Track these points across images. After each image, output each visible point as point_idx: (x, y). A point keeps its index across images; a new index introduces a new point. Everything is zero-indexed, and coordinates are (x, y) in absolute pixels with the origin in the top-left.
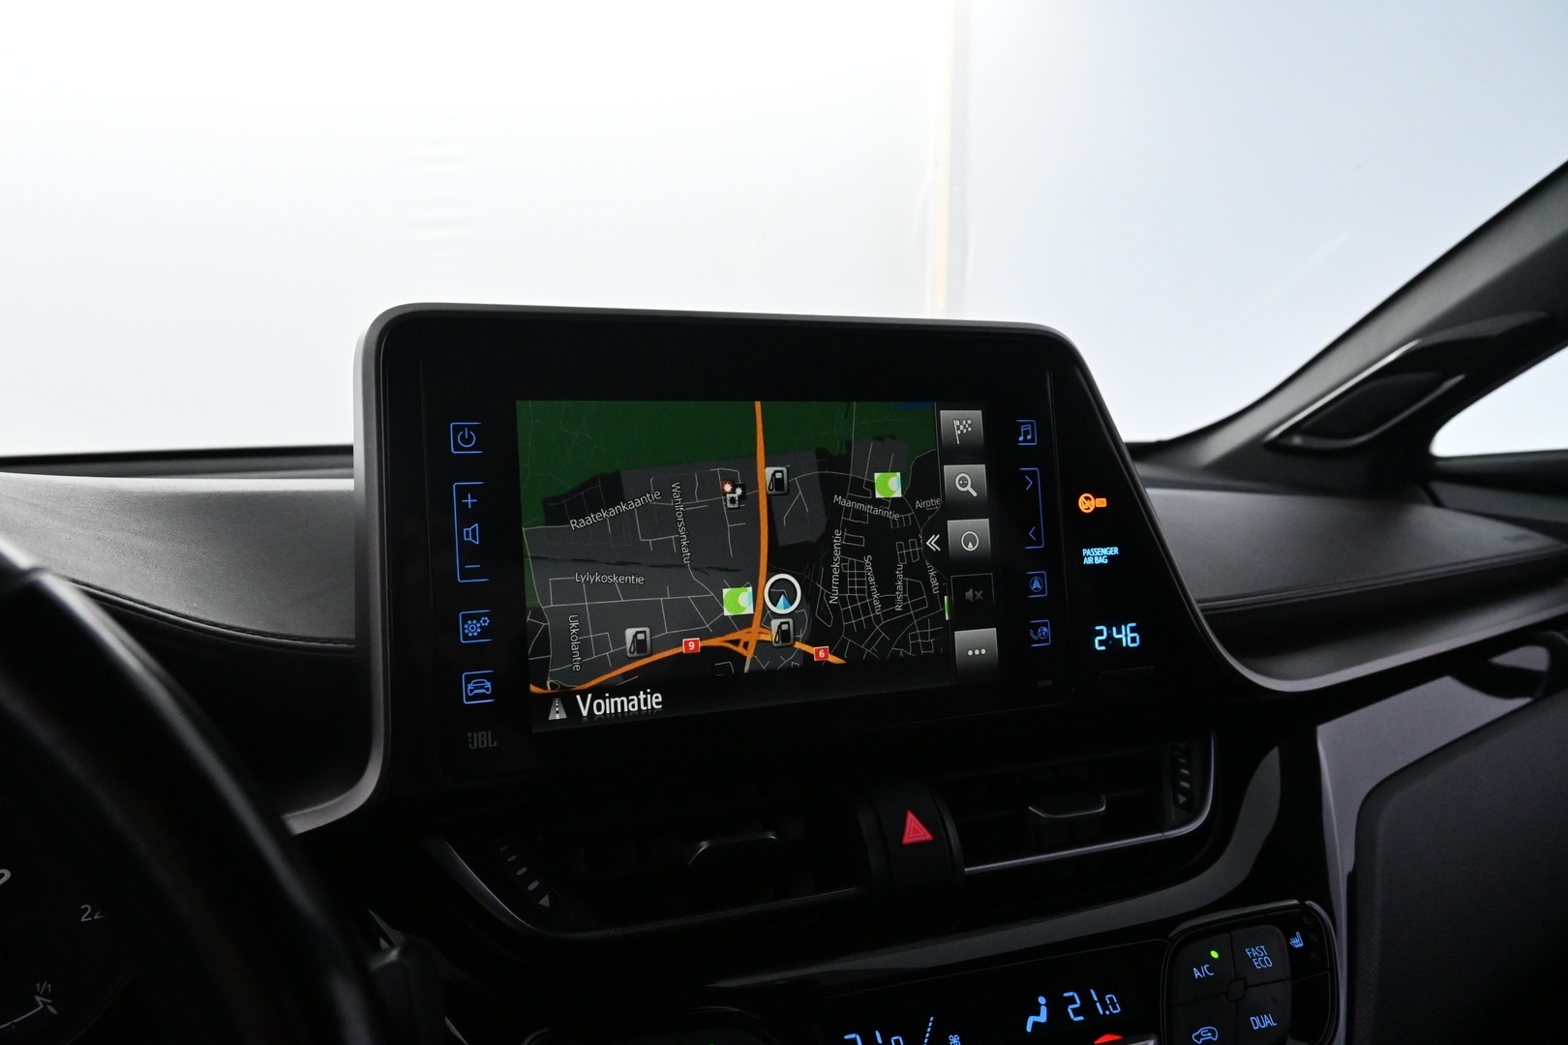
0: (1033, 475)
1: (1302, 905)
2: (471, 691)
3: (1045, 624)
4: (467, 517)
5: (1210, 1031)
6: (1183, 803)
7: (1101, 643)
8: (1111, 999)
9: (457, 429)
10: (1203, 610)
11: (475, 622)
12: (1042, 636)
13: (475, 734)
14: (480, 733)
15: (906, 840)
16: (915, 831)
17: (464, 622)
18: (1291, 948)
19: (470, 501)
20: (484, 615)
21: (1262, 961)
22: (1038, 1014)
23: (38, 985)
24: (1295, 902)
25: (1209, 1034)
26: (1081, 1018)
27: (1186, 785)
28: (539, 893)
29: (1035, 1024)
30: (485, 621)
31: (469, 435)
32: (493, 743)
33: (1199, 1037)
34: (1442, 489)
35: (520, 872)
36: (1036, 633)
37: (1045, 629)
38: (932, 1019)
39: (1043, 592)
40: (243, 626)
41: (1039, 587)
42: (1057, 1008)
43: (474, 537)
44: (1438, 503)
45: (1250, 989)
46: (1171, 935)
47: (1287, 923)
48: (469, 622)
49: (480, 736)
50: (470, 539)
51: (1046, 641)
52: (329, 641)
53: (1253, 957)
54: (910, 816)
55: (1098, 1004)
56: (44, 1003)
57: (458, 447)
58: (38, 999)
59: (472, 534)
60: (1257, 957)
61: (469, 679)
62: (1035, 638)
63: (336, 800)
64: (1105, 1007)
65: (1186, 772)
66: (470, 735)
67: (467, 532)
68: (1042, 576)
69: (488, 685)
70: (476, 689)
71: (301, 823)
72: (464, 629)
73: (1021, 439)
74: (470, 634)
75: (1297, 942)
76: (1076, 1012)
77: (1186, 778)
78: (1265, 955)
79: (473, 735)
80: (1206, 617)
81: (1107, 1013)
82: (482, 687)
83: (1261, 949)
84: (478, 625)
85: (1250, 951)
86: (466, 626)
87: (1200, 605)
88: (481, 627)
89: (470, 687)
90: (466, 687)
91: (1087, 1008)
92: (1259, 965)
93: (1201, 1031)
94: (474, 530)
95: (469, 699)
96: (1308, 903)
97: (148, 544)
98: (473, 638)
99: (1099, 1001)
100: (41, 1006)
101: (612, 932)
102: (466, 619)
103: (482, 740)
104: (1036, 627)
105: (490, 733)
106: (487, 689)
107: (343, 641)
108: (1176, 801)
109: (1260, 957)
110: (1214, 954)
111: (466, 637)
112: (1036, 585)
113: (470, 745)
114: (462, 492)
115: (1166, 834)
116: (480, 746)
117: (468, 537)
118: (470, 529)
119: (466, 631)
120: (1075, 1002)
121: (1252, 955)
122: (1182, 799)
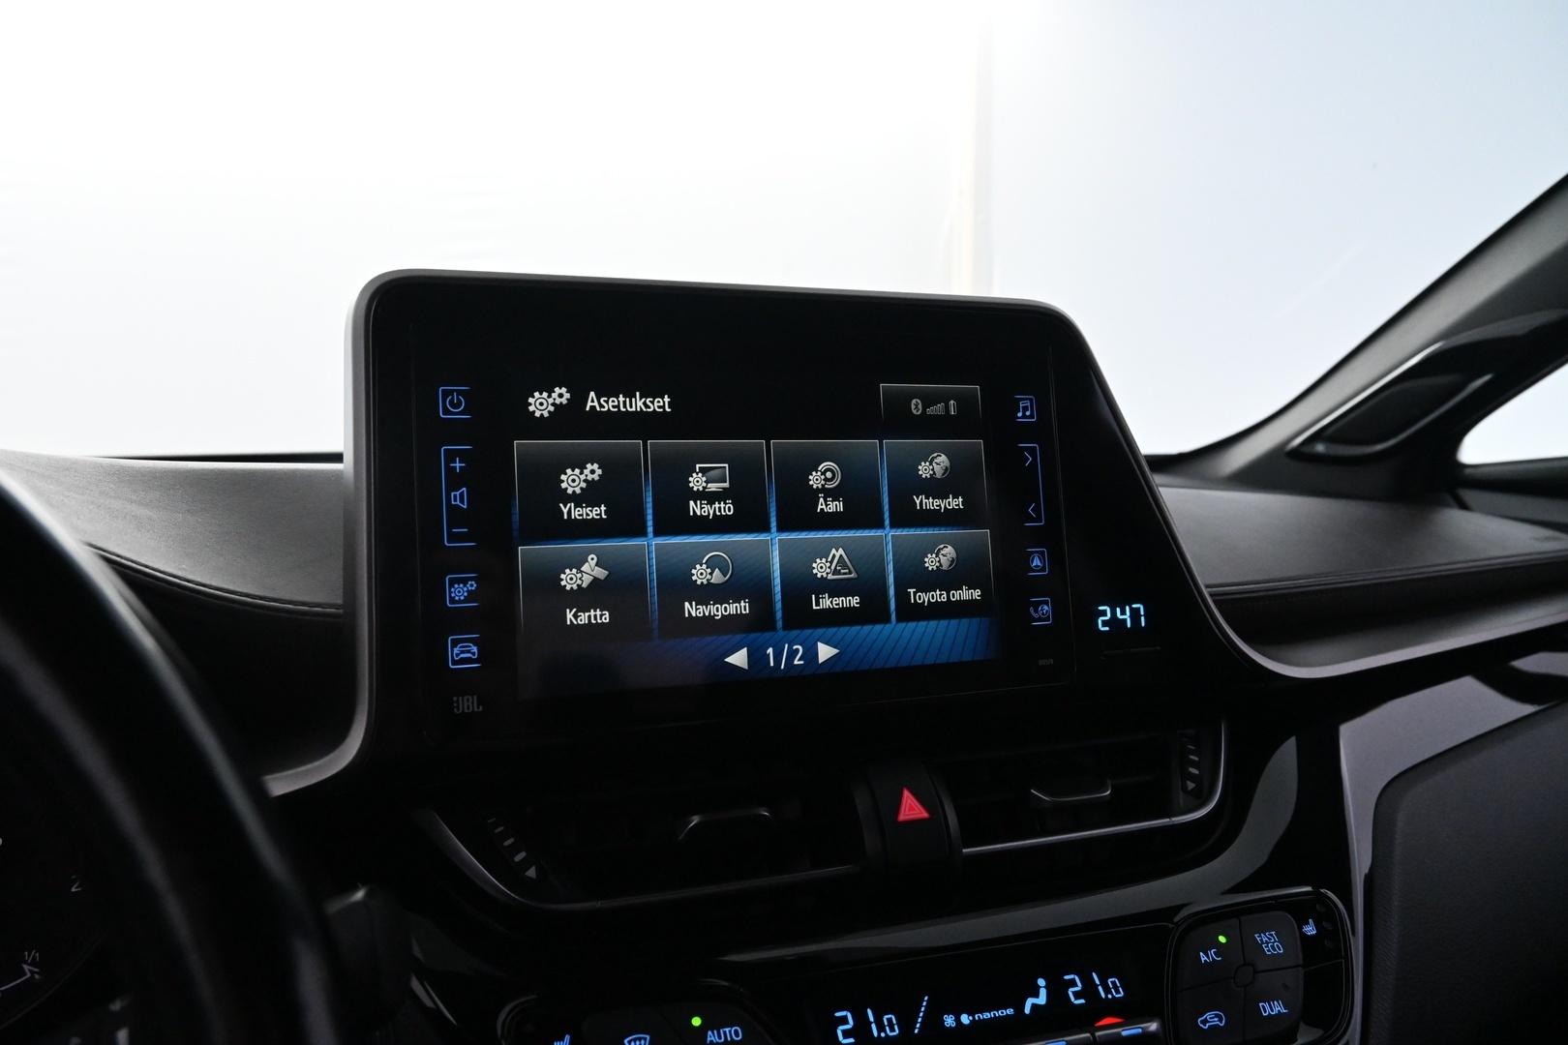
0: (1032, 451)
1: (1316, 893)
2: (457, 655)
3: (1046, 603)
4: (455, 480)
5: (1217, 1016)
6: (1193, 789)
7: (1105, 623)
8: (1113, 983)
9: (446, 394)
10: (1211, 595)
11: (461, 586)
12: (1043, 614)
13: (460, 699)
14: (465, 698)
15: (902, 817)
16: (911, 808)
17: (451, 586)
18: (1303, 935)
19: (458, 465)
20: (471, 579)
21: (1273, 947)
22: (1037, 996)
23: (27, 954)
24: (1309, 889)
25: (1216, 1019)
26: (1082, 1001)
27: (1195, 771)
28: (525, 864)
29: (1034, 1006)
30: (472, 585)
31: (458, 399)
32: (478, 708)
33: (1205, 1022)
34: (1468, 495)
35: (507, 843)
36: (1036, 611)
37: (1046, 607)
38: (926, 998)
39: (1043, 569)
40: (231, 588)
41: (1039, 564)
42: (1057, 990)
43: (462, 501)
44: (1463, 506)
45: (1260, 974)
46: (1176, 919)
47: (1300, 910)
48: (456, 586)
49: (465, 700)
50: (458, 503)
51: (1047, 619)
52: (318, 605)
53: (1263, 943)
54: (906, 793)
55: (1100, 988)
56: (31, 972)
57: (446, 411)
59: (460, 498)
60: (1267, 943)
61: (455, 643)
62: (1036, 615)
63: (318, 763)
64: (1107, 990)
65: (1195, 758)
66: (455, 699)
67: (455, 496)
68: (1042, 553)
69: (475, 649)
70: (463, 652)
71: (280, 785)
72: (450, 592)
73: (1020, 414)
74: (457, 598)
75: (1310, 929)
76: (1077, 995)
77: (1194, 764)
78: (1275, 941)
79: (458, 700)
80: (1214, 601)
81: (1110, 996)
82: (468, 652)
83: (1272, 935)
84: (465, 589)
85: (1260, 936)
86: (453, 590)
87: (1209, 590)
88: (468, 591)
89: (456, 650)
90: (452, 651)
91: (1089, 991)
92: (1269, 951)
93: (1208, 1015)
94: (462, 494)
95: (455, 662)
96: (1325, 889)
97: (134, 509)
98: (460, 602)
99: (1101, 985)
100: (29, 975)
101: (598, 904)
102: (453, 582)
103: (468, 704)
104: (1036, 605)
105: (475, 697)
106: (474, 654)
107: (331, 606)
108: (1184, 788)
109: (1270, 943)
110: (1222, 939)
111: (452, 600)
112: (1036, 562)
113: (455, 710)
114: (451, 456)
115: (1174, 819)
116: (466, 711)
117: (455, 500)
118: (458, 493)
119: (453, 595)
120: (1076, 985)
121: (1261, 940)
122: (1191, 785)
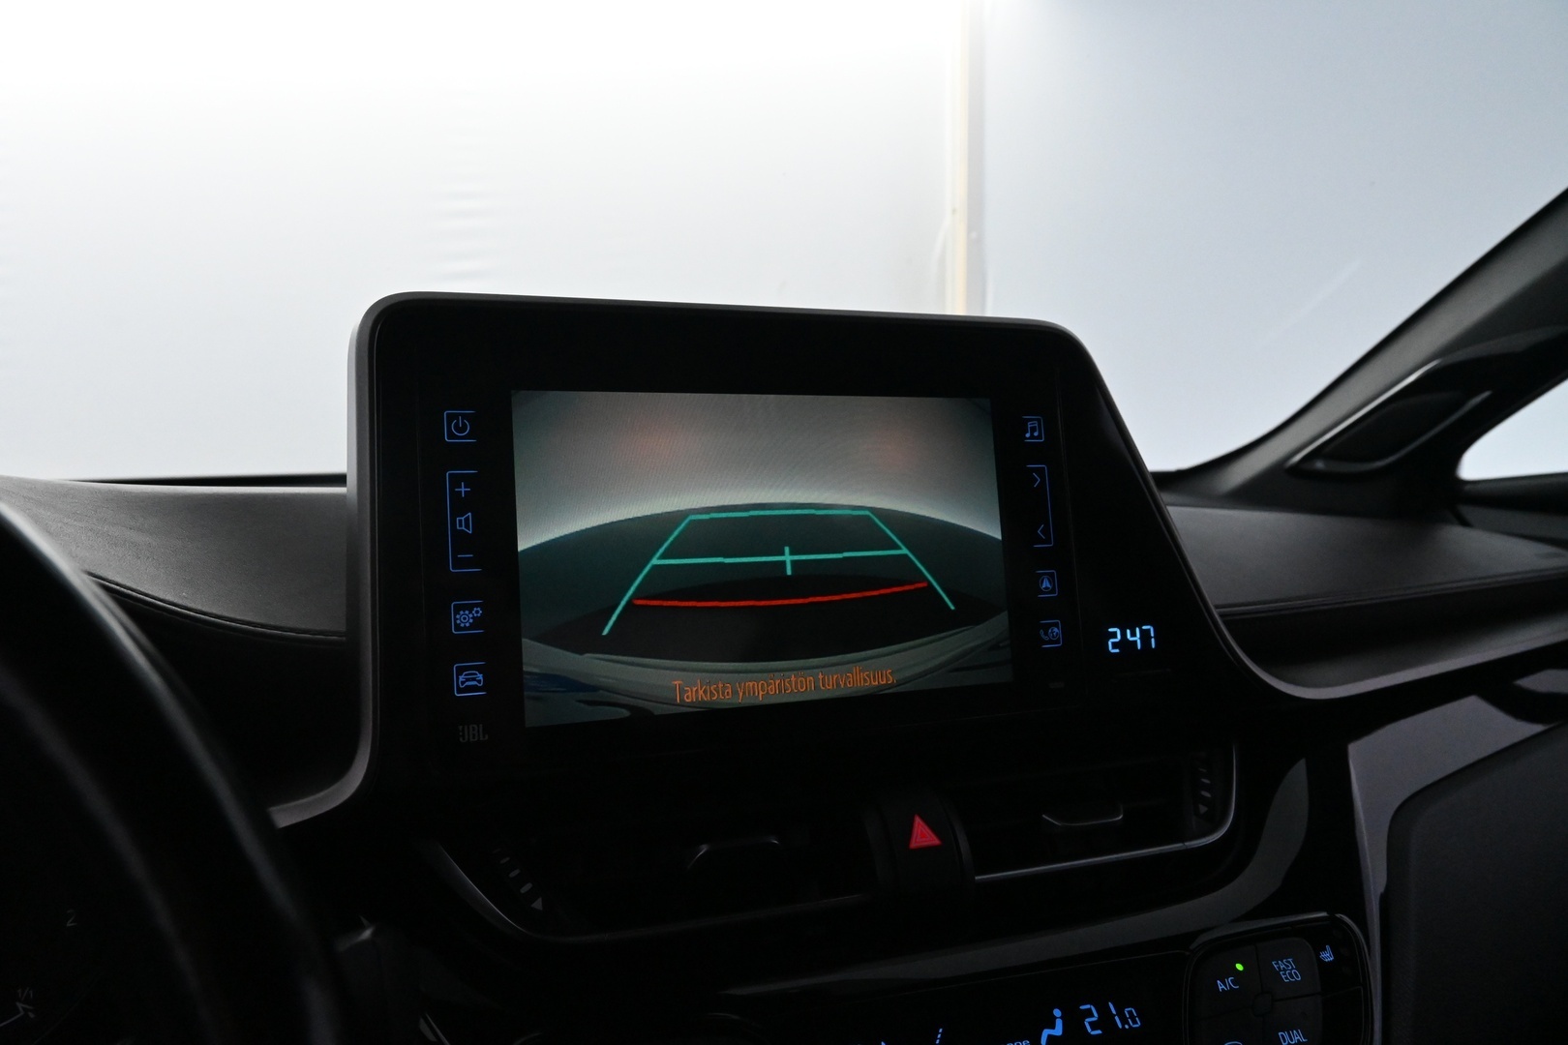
0: (1040, 471)
1: (1332, 918)
2: (463, 683)
3: (1056, 625)
4: (460, 505)
6: (1204, 813)
7: (1115, 645)
8: (1130, 1013)
9: (451, 418)
10: (1221, 616)
11: (467, 612)
12: (1053, 637)
13: (466, 727)
14: (471, 726)
15: (913, 845)
16: (923, 836)
17: (456, 613)
18: (1321, 962)
19: (463, 490)
20: (477, 605)
21: (1290, 974)
22: (1053, 1027)
23: (19, 991)
24: (1324, 914)
26: (1099, 1032)
27: (1207, 794)
28: (531, 896)
29: (1051, 1038)
30: (477, 612)
31: (463, 423)
32: (484, 737)
34: (1469, 512)
35: (513, 874)
36: (1046, 634)
37: (1056, 630)
39: (1053, 591)
40: (232, 615)
41: (1049, 586)
42: (1073, 1021)
43: (467, 526)
45: (1279, 1003)
46: (1192, 947)
47: (1317, 935)
48: (462, 612)
49: (471, 729)
50: (463, 528)
51: (1057, 642)
52: (321, 633)
53: (1280, 970)
54: (918, 820)
55: (1117, 1018)
56: (24, 1009)
57: (451, 436)
58: (20, 1005)
59: (465, 523)
60: (1284, 970)
61: (460, 671)
62: (1046, 638)
63: (322, 794)
64: (1124, 1021)
65: (1207, 781)
66: (461, 728)
67: (460, 521)
68: (1052, 575)
69: (480, 677)
70: (468, 680)
71: (285, 816)
72: (456, 619)
73: (1028, 435)
74: (462, 625)
75: (1327, 956)
76: (1094, 1026)
77: (1206, 788)
78: (1293, 968)
79: (463, 729)
80: (1225, 623)
81: (1127, 1027)
82: (474, 679)
83: (1289, 962)
84: (471, 616)
85: (1277, 963)
86: (458, 617)
87: (1218, 610)
88: (473, 618)
89: (461, 678)
90: (458, 679)
91: (1105, 1021)
92: (1287, 978)
94: (467, 519)
95: (460, 691)
96: (1338, 915)
97: (134, 536)
98: (465, 628)
99: (1117, 1014)
100: (22, 1013)
102: (458, 609)
103: (473, 733)
104: (1046, 627)
105: (481, 726)
106: (479, 681)
107: (334, 633)
108: (1196, 811)
109: (1288, 970)
110: (1239, 967)
111: (458, 627)
112: (1046, 584)
113: (461, 739)
114: (456, 481)
115: (1187, 844)
116: (471, 740)
117: (461, 525)
118: (463, 518)
119: (458, 622)
120: (1092, 1016)
121: (1279, 968)
122: (1203, 809)
